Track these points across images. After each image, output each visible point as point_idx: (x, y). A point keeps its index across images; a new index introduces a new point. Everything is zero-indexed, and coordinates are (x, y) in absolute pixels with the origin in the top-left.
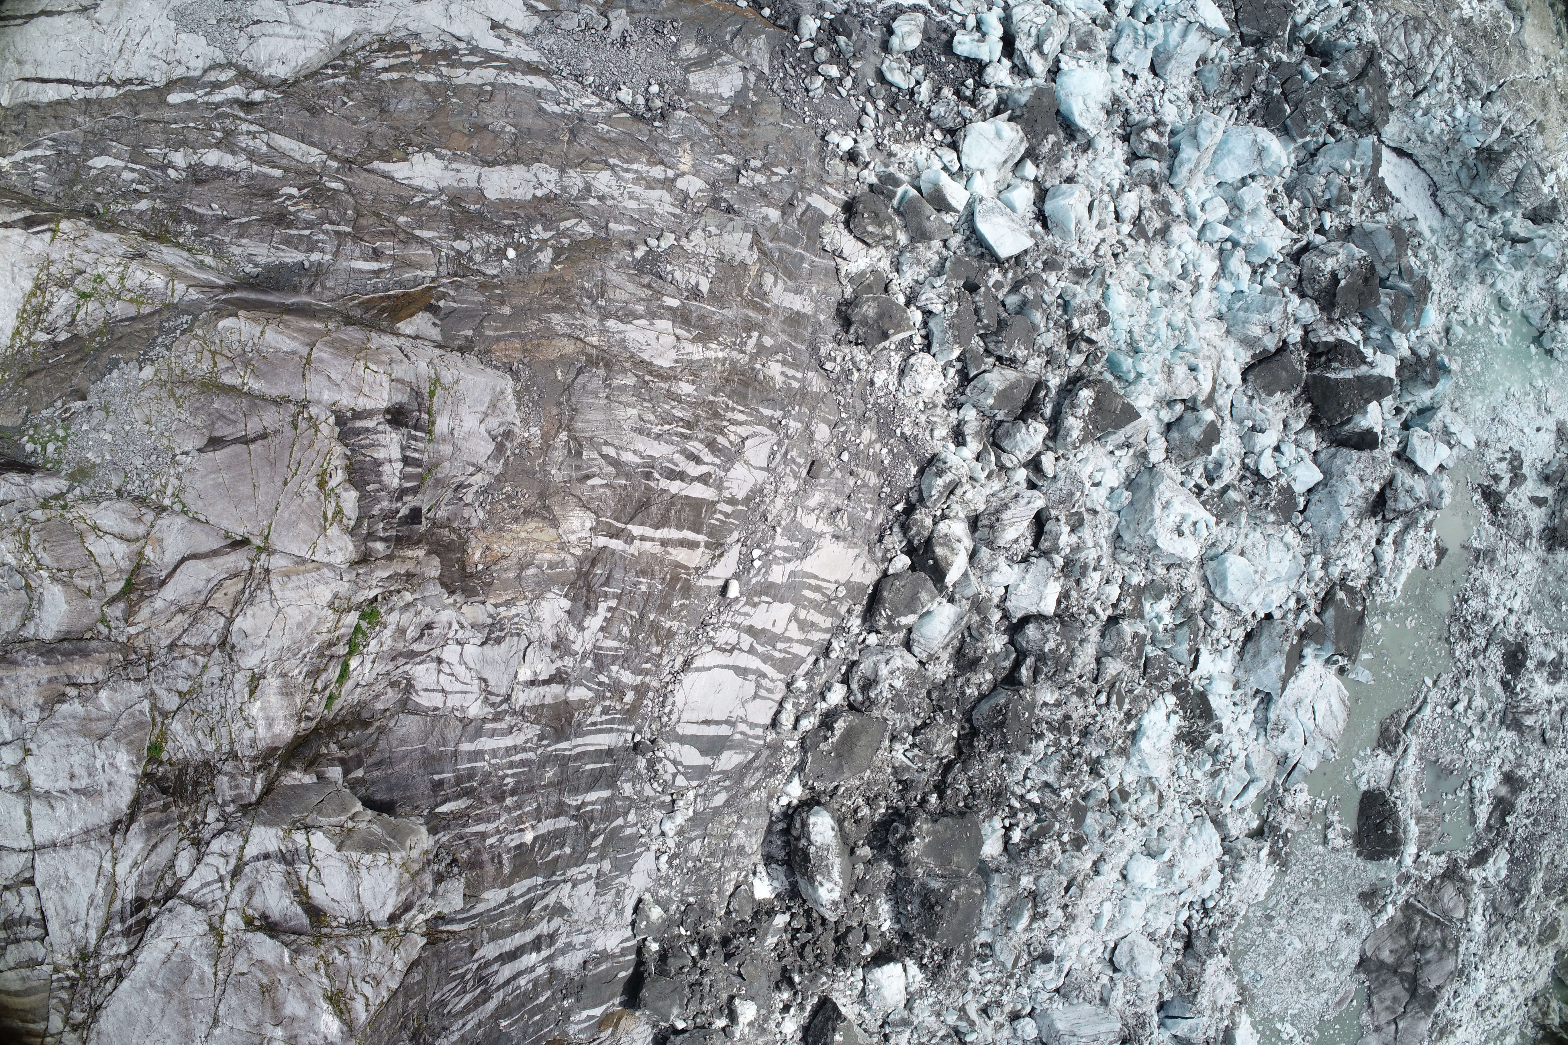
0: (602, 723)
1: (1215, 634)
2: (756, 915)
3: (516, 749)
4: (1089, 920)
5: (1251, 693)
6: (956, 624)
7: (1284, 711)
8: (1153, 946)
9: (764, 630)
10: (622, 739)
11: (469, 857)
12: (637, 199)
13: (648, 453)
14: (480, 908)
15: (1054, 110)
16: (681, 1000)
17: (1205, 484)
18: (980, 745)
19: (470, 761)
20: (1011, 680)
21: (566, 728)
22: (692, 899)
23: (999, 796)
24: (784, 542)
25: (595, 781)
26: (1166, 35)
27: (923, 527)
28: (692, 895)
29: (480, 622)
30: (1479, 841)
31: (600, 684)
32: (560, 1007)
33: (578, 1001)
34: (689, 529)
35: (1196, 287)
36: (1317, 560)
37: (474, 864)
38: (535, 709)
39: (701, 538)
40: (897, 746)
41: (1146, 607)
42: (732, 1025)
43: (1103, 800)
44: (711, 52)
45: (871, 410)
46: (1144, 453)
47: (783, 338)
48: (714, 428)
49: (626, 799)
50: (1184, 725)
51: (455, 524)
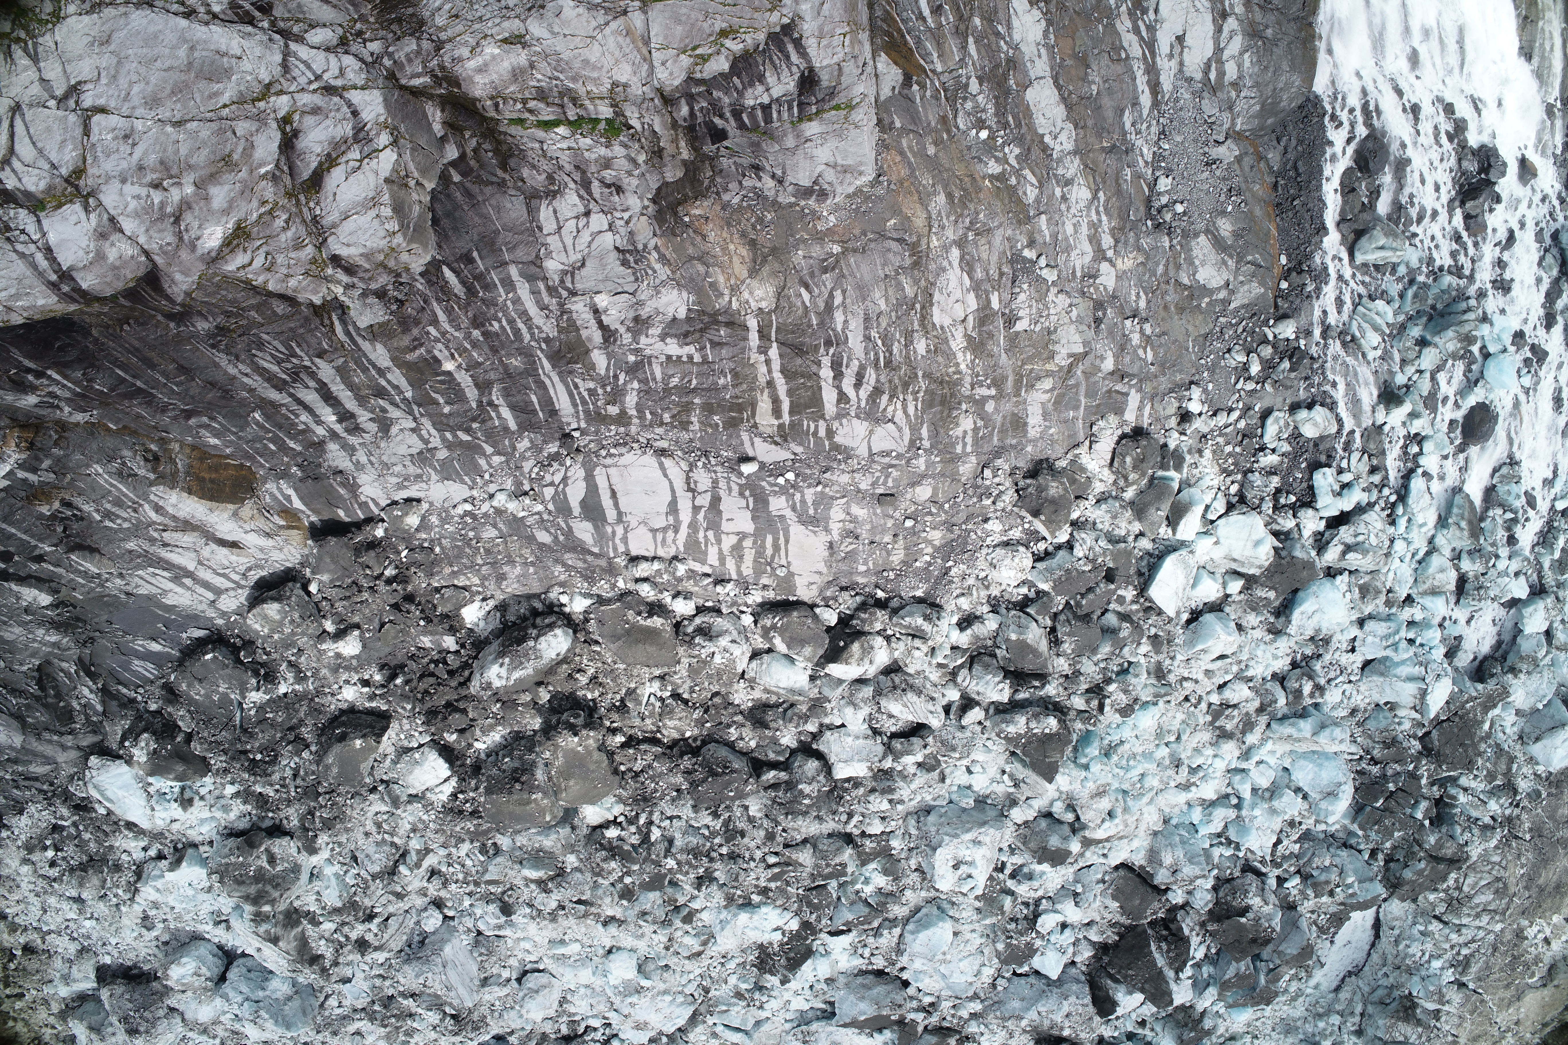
0: (579, 393)
1: (871, 940)
2: (445, 616)
3: (528, 320)
4: (556, 935)
5: (827, 997)
6: (792, 691)
7: (823, 1035)
8: (555, 1005)
9: (719, 513)
10: (570, 420)
11: (409, 317)
12: (1076, 232)
13: (850, 335)
14: (365, 346)
15: (1297, 585)
16: (338, 579)
17: (1007, 871)
18: (687, 762)
19: (502, 281)
20: (758, 766)
21: (564, 361)
22: (437, 550)
23: (644, 800)
24: (810, 498)
25: (522, 410)
26: (1403, 662)
27: (871, 623)
28: (442, 548)
29: (637, 238)
31: (616, 377)
32: (288, 465)
33: (301, 480)
34: (791, 402)
35: (1186, 787)
36: (977, 1006)
37: (405, 323)
38: (572, 323)
39: (786, 418)
40: (656, 684)
41: (873, 868)
42: (331, 636)
43: (676, 900)
44: (1231, 247)
45: (960, 529)
46: (1015, 803)
47: (998, 419)
48: (894, 388)
49: (514, 447)
50: (775, 947)
51: (719, 180)
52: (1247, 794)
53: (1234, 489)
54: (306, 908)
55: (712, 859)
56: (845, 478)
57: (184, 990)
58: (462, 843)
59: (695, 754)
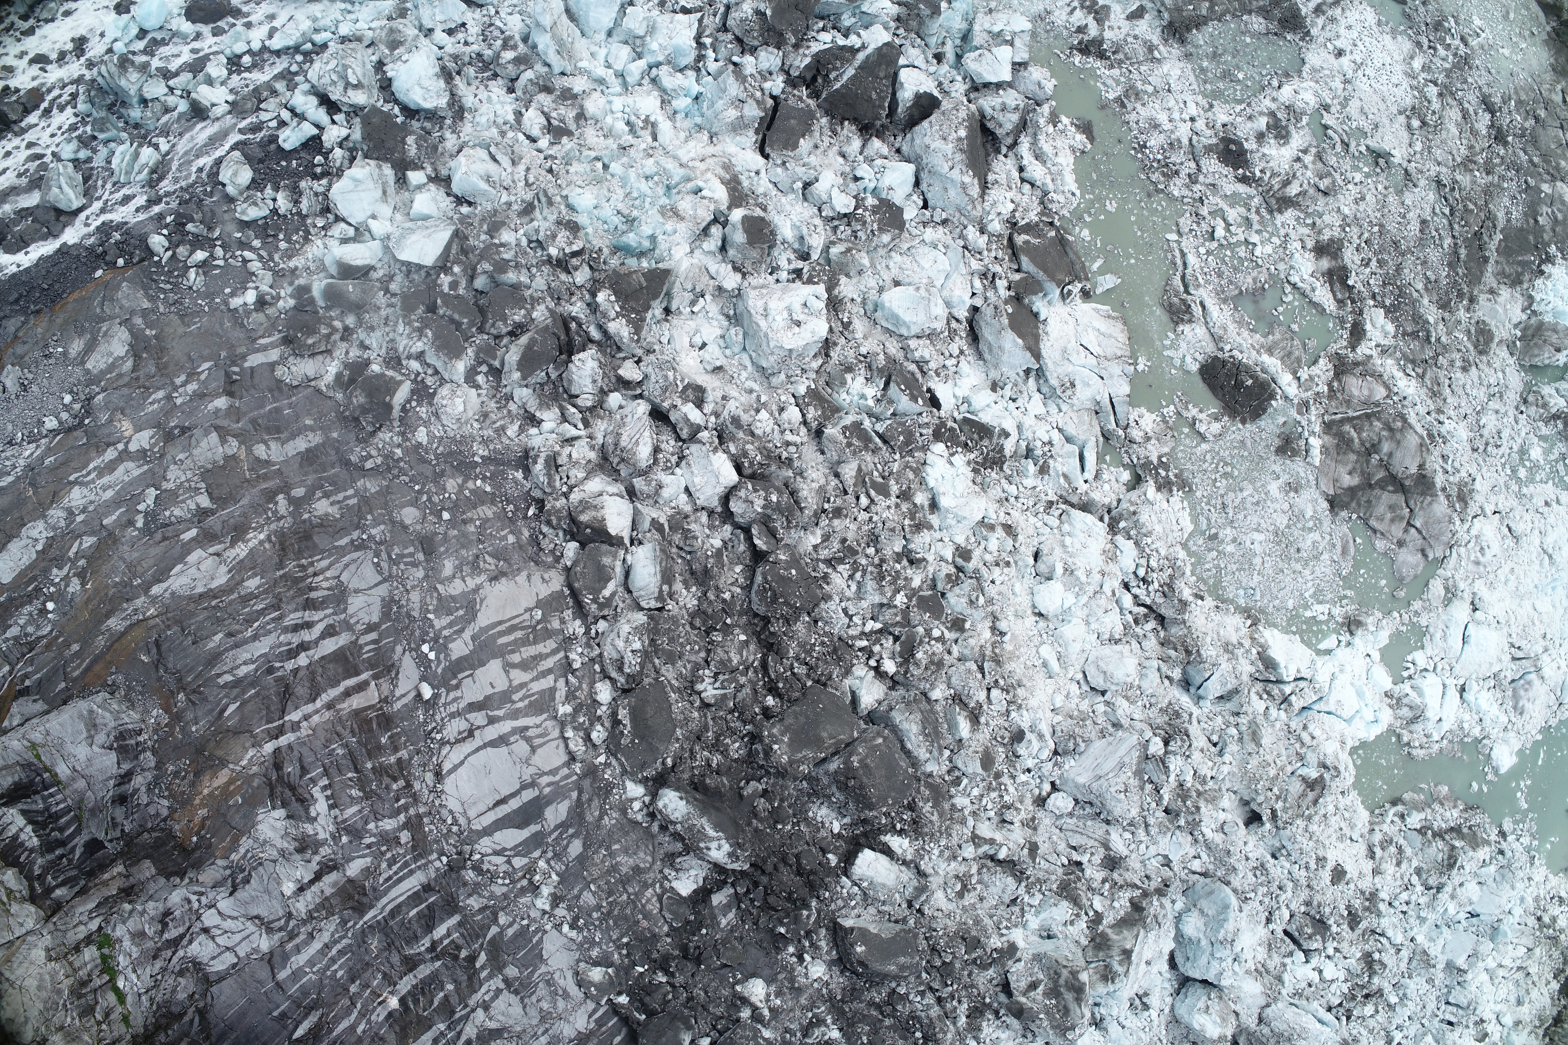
0: (396, 873)
2: (696, 909)
3: (327, 946)
4: (1038, 674)
5: (1020, 380)
6: (657, 558)
7: (1060, 370)
8: (1121, 646)
9: (487, 698)
10: (430, 871)
12: (110, 487)
13: (257, 655)
16: (687, 1023)
17: (800, 264)
18: (777, 627)
19: (295, 982)
20: (758, 556)
21: (365, 900)
22: (625, 940)
24: (446, 620)
25: (430, 920)
27: (559, 511)
28: (622, 937)
29: (219, 879)
30: (1342, 321)
31: (369, 846)
34: (344, 679)
35: (652, 127)
38: (319, 907)
39: (364, 676)
40: (699, 687)
41: (843, 398)
42: (755, 1009)
43: (948, 576)
44: (92, 333)
45: (438, 464)
46: (720, 288)
47: (311, 479)
48: (301, 592)
49: (482, 910)
50: (972, 456)
51: (150, 825)
52: (642, 64)
53: (320, 223)
54: (1087, 931)
55: (882, 561)
56: (415, 596)
57: (1233, 1016)
58: (953, 805)
59: (766, 620)
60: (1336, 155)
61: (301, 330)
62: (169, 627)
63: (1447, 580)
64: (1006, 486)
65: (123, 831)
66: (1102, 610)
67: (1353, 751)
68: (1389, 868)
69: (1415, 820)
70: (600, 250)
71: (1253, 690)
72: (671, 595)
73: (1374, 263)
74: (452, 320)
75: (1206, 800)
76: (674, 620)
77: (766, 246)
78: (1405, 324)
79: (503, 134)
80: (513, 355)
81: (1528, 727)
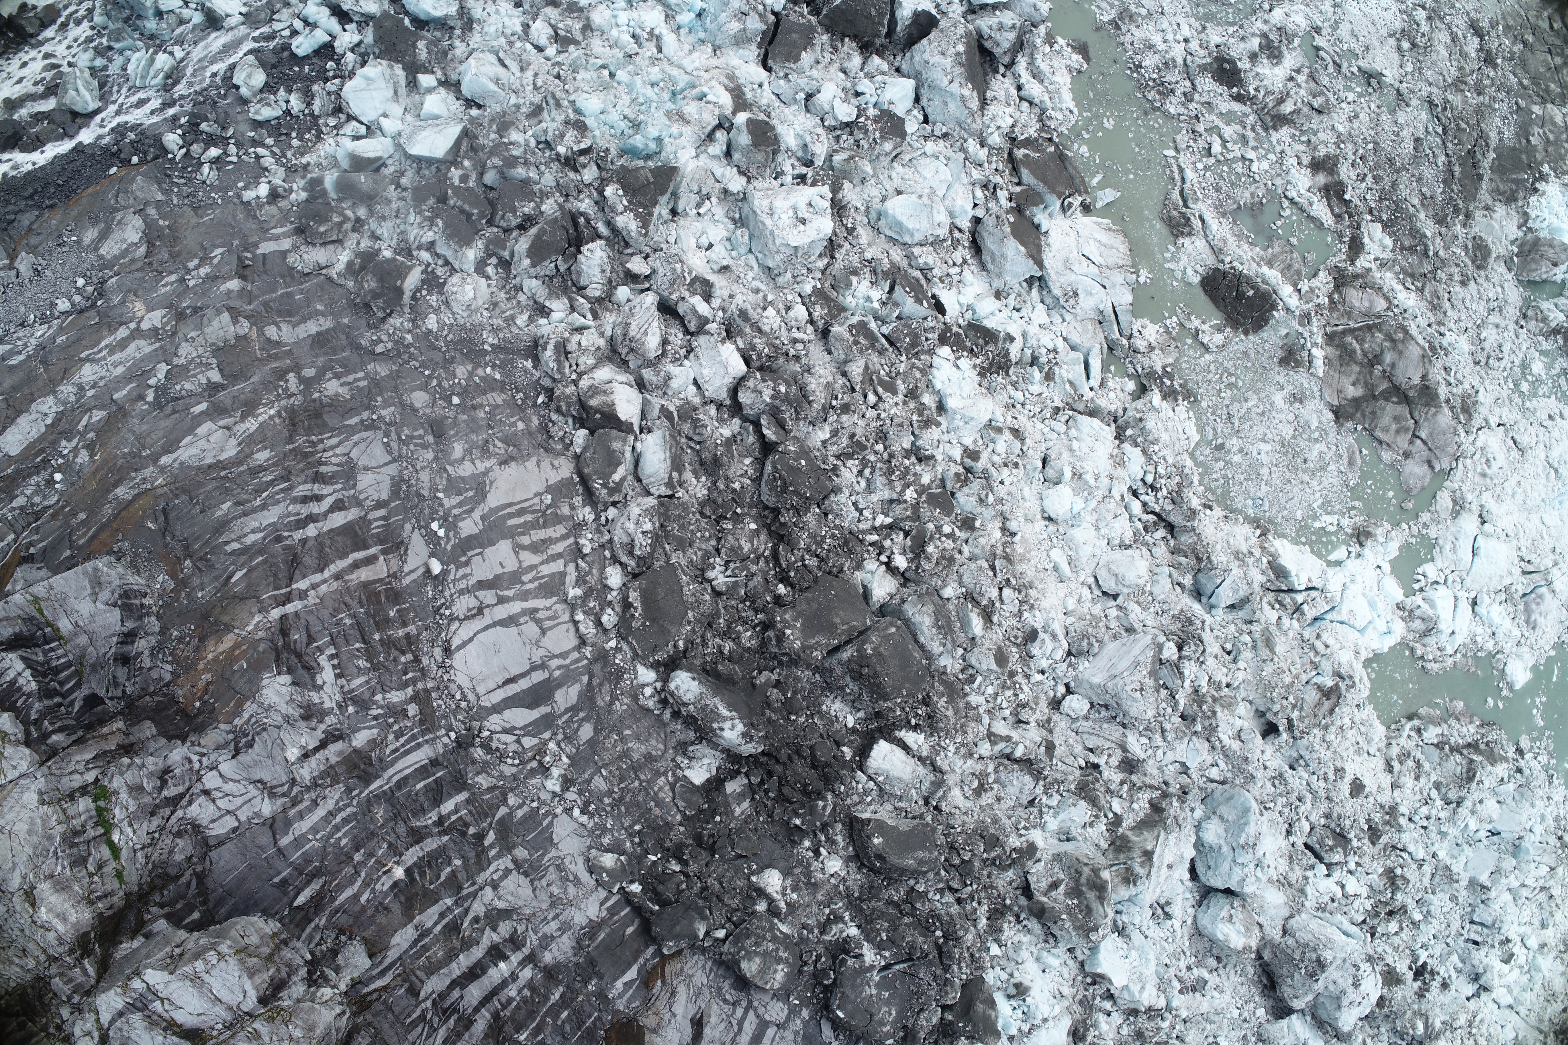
0: (403, 745)
1: (936, 272)
2: (706, 797)
3: (331, 814)
4: (1047, 578)
5: (1022, 289)
6: (670, 445)
7: (1062, 280)
8: (1132, 552)
9: (497, 577)
10: (438, 746)
11: (355, 923)
12: (121, 363)
13: (265, 523)
15: (404, 24)
16: (701, 913)
17: (804, 170)
18: (789, 518)
19: (298, 849)
20: (767, 448)
21: (371, 770)
22: (637, 828)
24: (455, 500)
25: (439, 793)
27: (568, 397)
28: (634, 824)
29: (221, 742)
30: (1340, 235)
31: (376, 718)
32: (587, 995)
33: (601, 978)
34: (353, 551)
35: (657, 39)
37: (362, 924)
38: (324, 774)
39: (373, 551)
40: (711, 574)
41: (849, 300)
42: (771, 901)
43: (957, 475)
44: (106, 223)
45: (448, 351)
46: (726, 191)
47: (321, 360)
48: (310, 465)
49: (491, 789)
50: (978, 361)
51: (152, 689)
53: (332, 122)
54: (1106, 834)
55: (892, 456)
56: (425, 476)
57: (1257, 927)
58: (968, 703)
59: (776, 512)
60: (1328, 75)
61: (313, 219)
62: (177, 496)
63: (1454, 492)
64: (1012, 392)
65: (124, 692)
66: (1111, 515)
67: (1367, 663)
68: (1408, 781)
69: (1432, 734)
70: (608, 149)
71: (1265, 600)
72: (681, 484)
73: (1369, 179)
74: (462, 211)
75: (1222, 706)
76: (685, 507)
77: (769, 149)
78: (1403, 238)
79: (511, 44)
80: (523, 244)
81: (1541, 643)
